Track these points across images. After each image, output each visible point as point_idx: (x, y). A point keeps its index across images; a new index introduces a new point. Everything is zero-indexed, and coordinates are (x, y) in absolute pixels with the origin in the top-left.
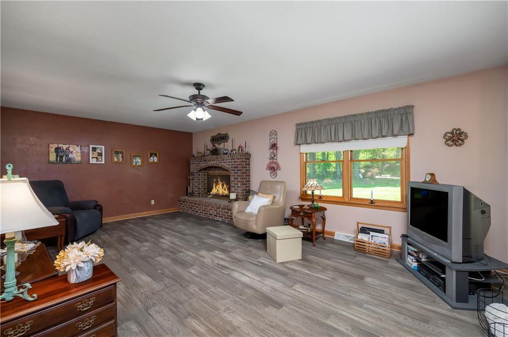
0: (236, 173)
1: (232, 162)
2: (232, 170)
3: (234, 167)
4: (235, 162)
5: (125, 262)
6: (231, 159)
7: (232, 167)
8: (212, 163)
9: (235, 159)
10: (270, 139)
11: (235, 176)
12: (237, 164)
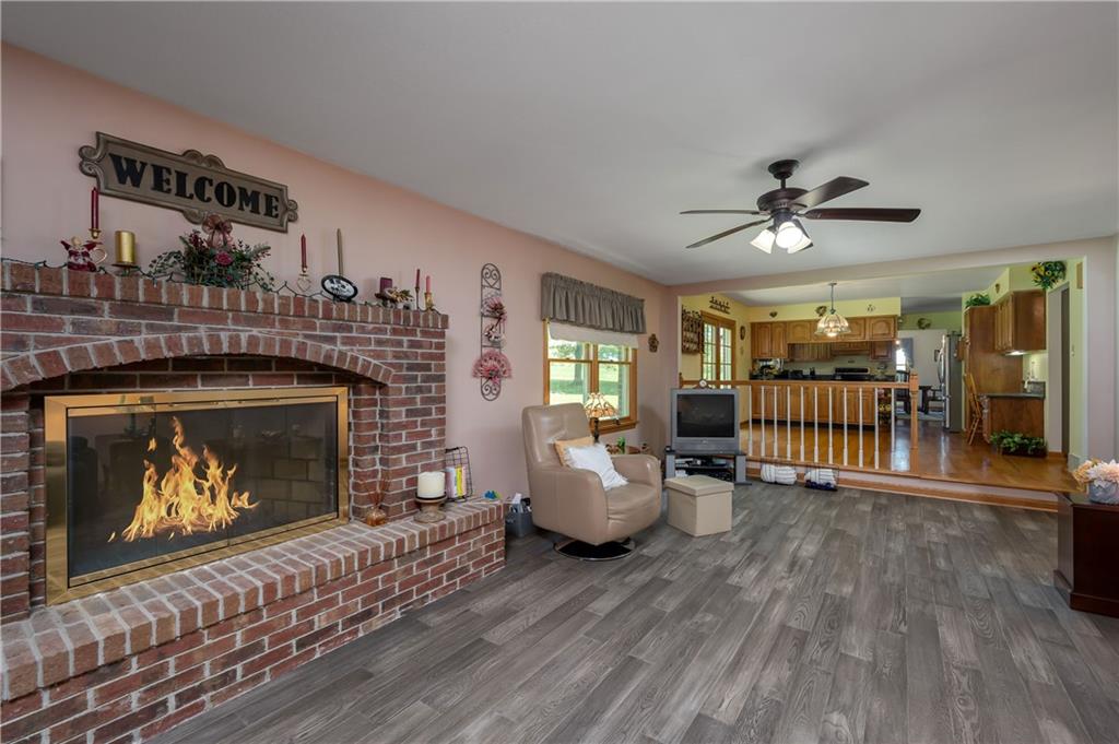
0: (419, 390)
1: (400, 344)
2: (398, 379)
3: (411, 367)
4: (413, 344)
5: (968, 715)
6: (395, 332)
7: (399, 367)
8: (199, 338)
9: (413, 333)
10: (483, 287)
11: (412, 401)
12: (424, 356)
